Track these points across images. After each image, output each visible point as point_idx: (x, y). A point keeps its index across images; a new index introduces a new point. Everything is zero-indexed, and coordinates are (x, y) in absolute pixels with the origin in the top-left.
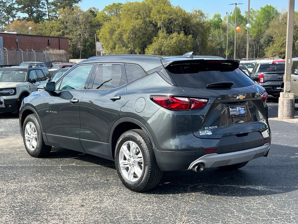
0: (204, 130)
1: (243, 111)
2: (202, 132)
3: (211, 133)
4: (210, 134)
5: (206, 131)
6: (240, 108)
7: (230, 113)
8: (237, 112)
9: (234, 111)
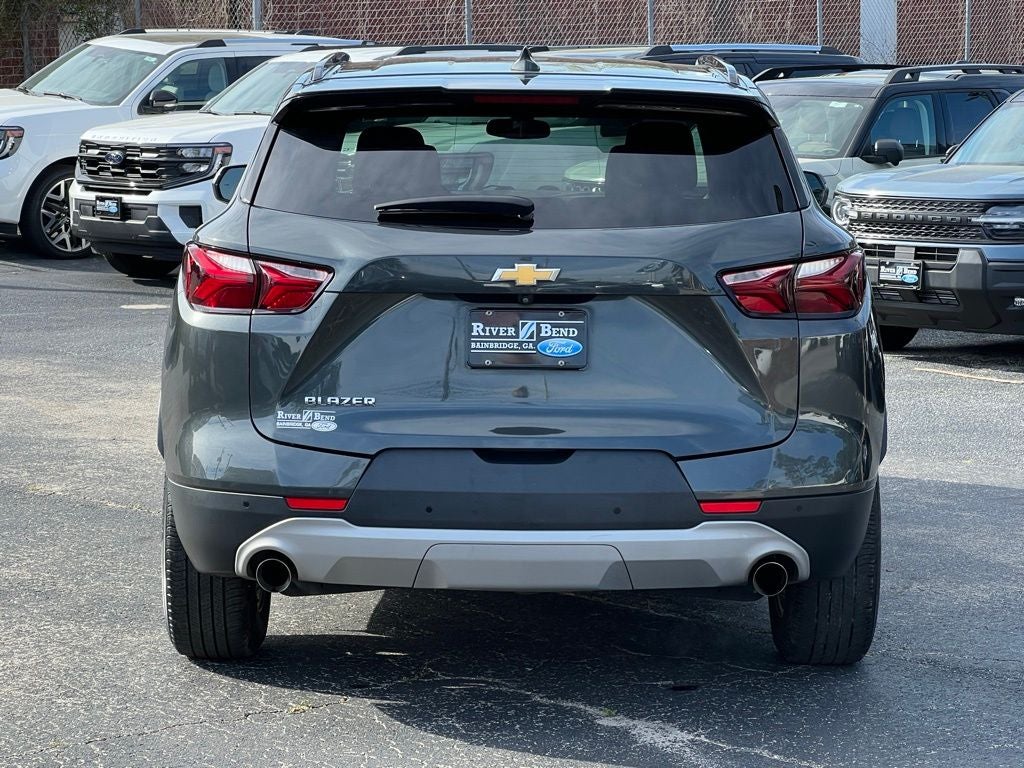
0: (301, 407)
1: (567, 345)
2: (289, 415)
3: (333, 426)
4: (326, 430)
5: (308, 414)
6: (546, 329)
7: (473, 345)
8: (520, 343)
9: (498, 336)
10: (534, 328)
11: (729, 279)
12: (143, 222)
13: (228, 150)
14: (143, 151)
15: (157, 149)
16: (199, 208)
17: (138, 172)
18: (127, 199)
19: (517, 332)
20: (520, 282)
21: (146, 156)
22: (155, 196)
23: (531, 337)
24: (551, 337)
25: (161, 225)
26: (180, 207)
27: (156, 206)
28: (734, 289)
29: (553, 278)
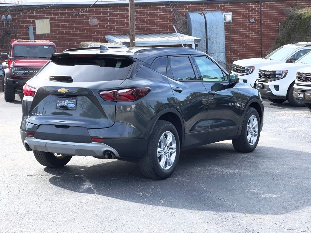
1: (72, 105)
3: (35, 119)
5: (32, 117)
6: (69, 102)
7: (57, 104)
8: (65, 104)
9: (61, 103)
10: (67, 101)
11: (101, 93)
12: (266, 89)
13: (287, 72)
14: (268, 72)
15: (270, 72)
16: (278, 86)
17: (267, 77)
18: (264, 83)
19: (64, 102)
20: (62, 92)
21: (269, 73)
22: (269, 83)
23: (67, 103)
24: (70, 103)
25: (270, 90)
26: (275, 86)
27: (269, 85)
28: (102, 95)
29: (67, 91)
